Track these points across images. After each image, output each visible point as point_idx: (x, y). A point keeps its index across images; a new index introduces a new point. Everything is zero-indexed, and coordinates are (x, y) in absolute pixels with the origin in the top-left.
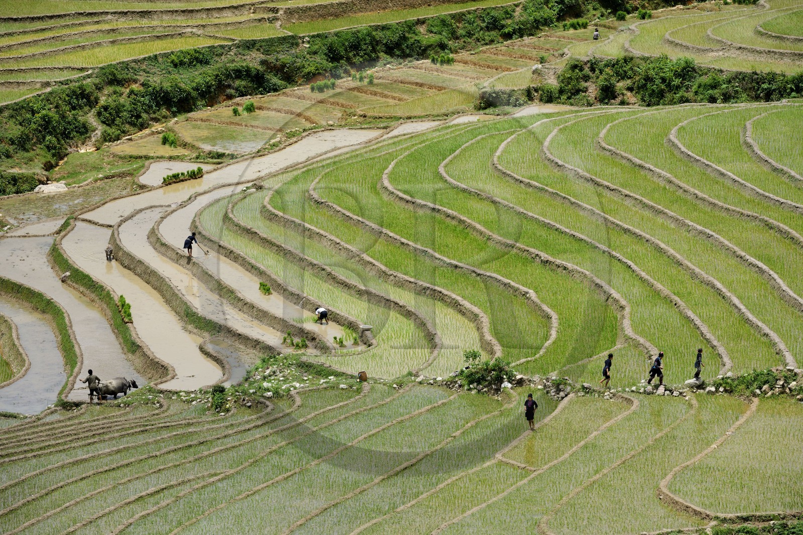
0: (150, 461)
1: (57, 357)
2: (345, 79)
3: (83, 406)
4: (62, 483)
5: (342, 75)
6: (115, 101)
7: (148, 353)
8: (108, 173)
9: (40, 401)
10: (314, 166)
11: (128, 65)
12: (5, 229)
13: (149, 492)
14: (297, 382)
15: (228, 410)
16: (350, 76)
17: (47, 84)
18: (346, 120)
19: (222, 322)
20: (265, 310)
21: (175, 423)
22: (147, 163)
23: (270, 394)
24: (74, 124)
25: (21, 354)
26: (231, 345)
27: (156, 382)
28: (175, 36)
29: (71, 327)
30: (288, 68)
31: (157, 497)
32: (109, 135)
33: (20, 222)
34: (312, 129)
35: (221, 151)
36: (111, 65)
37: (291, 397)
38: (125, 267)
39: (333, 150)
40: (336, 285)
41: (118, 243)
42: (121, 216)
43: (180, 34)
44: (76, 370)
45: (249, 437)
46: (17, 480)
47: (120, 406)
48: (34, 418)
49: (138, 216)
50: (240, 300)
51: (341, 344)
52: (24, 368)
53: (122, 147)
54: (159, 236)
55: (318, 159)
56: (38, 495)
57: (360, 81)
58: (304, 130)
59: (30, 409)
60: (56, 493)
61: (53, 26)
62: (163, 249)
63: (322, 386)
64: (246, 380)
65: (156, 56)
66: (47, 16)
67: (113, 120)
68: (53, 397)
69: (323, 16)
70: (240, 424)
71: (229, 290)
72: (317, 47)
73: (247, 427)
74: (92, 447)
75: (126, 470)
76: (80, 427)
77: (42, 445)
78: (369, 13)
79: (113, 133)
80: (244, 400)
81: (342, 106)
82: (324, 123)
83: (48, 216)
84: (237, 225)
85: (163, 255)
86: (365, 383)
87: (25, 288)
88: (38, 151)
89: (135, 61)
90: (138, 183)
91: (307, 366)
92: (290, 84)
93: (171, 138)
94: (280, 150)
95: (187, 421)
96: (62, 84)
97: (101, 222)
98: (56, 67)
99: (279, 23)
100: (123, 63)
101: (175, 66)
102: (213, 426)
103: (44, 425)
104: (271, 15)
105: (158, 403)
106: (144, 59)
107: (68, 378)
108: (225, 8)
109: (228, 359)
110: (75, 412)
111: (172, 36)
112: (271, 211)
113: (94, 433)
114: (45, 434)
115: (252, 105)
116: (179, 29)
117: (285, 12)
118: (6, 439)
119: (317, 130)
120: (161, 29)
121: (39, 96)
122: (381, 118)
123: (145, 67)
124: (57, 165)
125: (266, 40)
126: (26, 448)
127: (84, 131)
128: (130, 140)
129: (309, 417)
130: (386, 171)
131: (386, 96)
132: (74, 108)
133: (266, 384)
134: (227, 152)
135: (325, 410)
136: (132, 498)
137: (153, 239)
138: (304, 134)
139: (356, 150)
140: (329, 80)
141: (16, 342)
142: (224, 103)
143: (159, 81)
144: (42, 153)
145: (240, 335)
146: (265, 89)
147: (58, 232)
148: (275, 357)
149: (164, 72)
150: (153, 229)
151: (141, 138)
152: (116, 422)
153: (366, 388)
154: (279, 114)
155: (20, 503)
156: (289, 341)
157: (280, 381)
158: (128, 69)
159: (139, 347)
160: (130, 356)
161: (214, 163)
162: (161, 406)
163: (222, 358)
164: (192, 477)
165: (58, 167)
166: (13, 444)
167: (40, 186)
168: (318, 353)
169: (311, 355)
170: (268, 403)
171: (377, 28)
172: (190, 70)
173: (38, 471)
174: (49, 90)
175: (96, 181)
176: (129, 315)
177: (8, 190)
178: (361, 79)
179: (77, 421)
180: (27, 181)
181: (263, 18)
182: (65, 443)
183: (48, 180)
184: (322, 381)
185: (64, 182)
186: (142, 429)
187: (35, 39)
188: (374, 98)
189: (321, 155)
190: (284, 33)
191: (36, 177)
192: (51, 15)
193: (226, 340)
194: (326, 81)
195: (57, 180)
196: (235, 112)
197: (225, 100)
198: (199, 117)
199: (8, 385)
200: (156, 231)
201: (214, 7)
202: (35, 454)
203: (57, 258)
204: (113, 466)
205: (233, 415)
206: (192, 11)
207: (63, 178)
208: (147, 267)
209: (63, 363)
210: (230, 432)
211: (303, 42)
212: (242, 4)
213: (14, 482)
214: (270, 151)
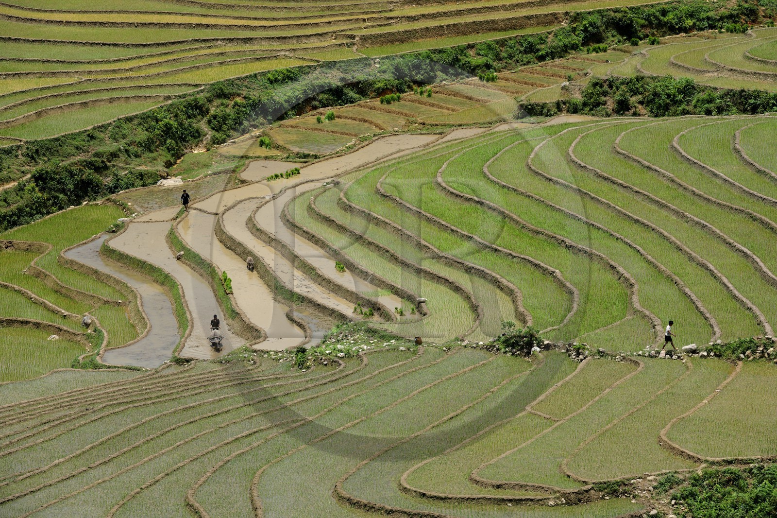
0: (245, 408)
1: (173, 321)
2: (408, 93)
3: (192, 362)
4: (174, 426)
5: (406, 90)
6: (222, 111)
7: (245, 319)
8: (216, 170)
9: (159, 357)
10: (382, 165)
11: (233, 82)
12: (134, 215)
13: (244, 434)
14: (365, 345)
15: (308, 368)
16: (412, 90)
17: (168, 98)
18: (409, 127)
19: (305, 294)
20: (339, 284)
21: (266, 378)
22: (247, 161)
23: (341, 355)
24: (189, 130)
25: (144, 319)
26: (312, 313)
27: (251, 343)
28: (271, 58)
29: (184, 296)
30: (362, 84)
31: (250, 438)
32: (217, 138)
33: (146, 210)
34: (381, 134)
35: (306, 152)
36: (220, 82)
37: (360, 357)
38: (228, 248)
39: (397, 152)
40: (398, 264)
41: (223, 228)
42: (226, 206)
43: (275, 57)
44: (187, 332)
45: (325, 390)
46: (139, 423)
47: (222, 363)
48: (153, 371)
49: (239, 206)
50: (319, 276)
51: (401, 314)
52: (146, 330)
53: (227, 149)
54: (255, 222)
55: (385, 159)
56: (155, 436)
57: (421, 95)
58: (375, 135)
59: (150, 365)
60: (169, 434)
61: (174, 50)
62: (258, 234)
63: (385, 348)
64: (324, 342)
65: (255, 75)
66: (170, 43)
67: (221, 127)
68: (169, 353)
69: (391, 42)
70: (318, 379)
71: (310, 268)
72: (386, 67)
73: (324, 381)
74: (198, 397)
75: (225, 416)
76: (189, 379)
77: (159, 394)
78: (429, 39)
79: (220, 137)
80: (321, 359)
81: (406, 115)
82: (390, 129)
83: (167, 205)
84: (319, 214)
85: (259, 238)
86: (420, 346)
87: (148, 264)
88: (161, 152)
89: (239, 79)
90: (240, 178)
91: (373, 332)
92: (363, 97)
93: (267, 141)
94: (354, 151)
95: (276, 376)
96: (180, 97)
97: (209, 211)
98: (176, 83)
99: (356, 47)
100: (229, 80)
101: (271, 82)
102: (296, 381)
103: (161, 377)
104: (349, 41)
105: (252, 360)
106: (246, 77)
107: (181, 339)
108: (312, 35)
109: (310, 325)
110: (186, 366)
111: (269, 58)
112: (345, 203)
113: (201, 384)
114: (161, 385)
115: (332, 114)
116: (274, 52)
117: (361, 39)
118: (131, 388)
119: (385, 135)
120: (260, 52)
121: (162, 107)
122: (437, 125)
123: (246, 83)
124: (175, 163)
125: (344, 61)
126: (146, 397)
127: (197, 135)
128: (234, 142)
129: (374, 374)
130: (440, 170)
131: (442, 107)
132: (189, 117)
133: (339, 346)
134: (312, 153)
135: (386, 368)
136: (230, 439)
137: (250, 226)
138: (374, 139)
139: (416, 152)
140: (395, 94)
141: (140, 309)
142: (310, 113)
143: (258, 95)
144: (164, 153)
145: (319, 305)
146: (343, 101)
147: (175, 219)
148: (347, 324)
149: (262, 87)
150: (250, 217)
151: (243, 141)
152: (219, 375)
153: (421, 350)
154: (354, 122)
155: (141, 442)
156: (358, 310)
157: (351, 343)
158: (233, 86)
159: (238, 314)
160: (230, 321)
161: (301, 162)
162: (255, 363)
163: (304, 324)
164: (278, 423)
165: (176, 165)
166: (136, 393)
167: (161, 180)
168: (383, 321)
169: (376, 322)
170: (341, 362)
171: (435, 51)
172: (283, 86)
173: (155, 416)
174: (170, 102)
175: (206, 176)
176: (231, 288)
177: (136, 184)
178: (421, 93)
179: (187, 374)
180: (151, 176)
181: (342, 44)
182: (177, 393)
183: (168, 176)
184: (385, 344)
185: (180, 177)
186: (239, 382)
187: (160, 61)
188: (432, 109)
189: (387, 156)
190: (359, 55)
191: (158, 173)
192: (172, 41)
193: (308, 309)
194: (393, 95)
195: (176, 176)
196: (319, 121)
197: (311, 110)
198: (289, 124)
199: (133, 343)
200: (253, 219)
201: (303, 34)
202: (153, 401)
203: (173, 239)
204: (215, 413)
205: (312, 371)
206: (285, 38)
207: (180, 174)
208: (245, 249)
209: (177, 326)
210: (310, 386)
211: (375, 63)
212: (325, 32)
213: (137, 424)
214: (347, 152)
